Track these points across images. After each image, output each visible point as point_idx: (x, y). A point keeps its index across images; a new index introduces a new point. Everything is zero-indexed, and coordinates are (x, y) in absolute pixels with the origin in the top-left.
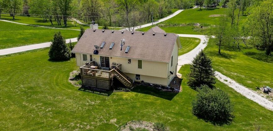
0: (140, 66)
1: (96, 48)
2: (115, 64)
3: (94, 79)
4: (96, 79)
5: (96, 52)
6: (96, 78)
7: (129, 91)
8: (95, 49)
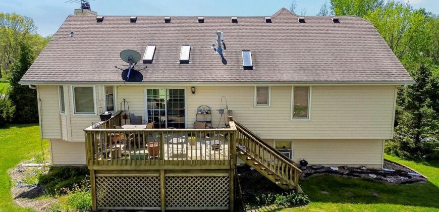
0: (300, 111)
1: (131, 60)
2: (208, 113)
3: (158, 171)
4: (166, 171)
5: (133, 76)
6: (166, 167)
7: (307, 203)
8: (126, 65)
